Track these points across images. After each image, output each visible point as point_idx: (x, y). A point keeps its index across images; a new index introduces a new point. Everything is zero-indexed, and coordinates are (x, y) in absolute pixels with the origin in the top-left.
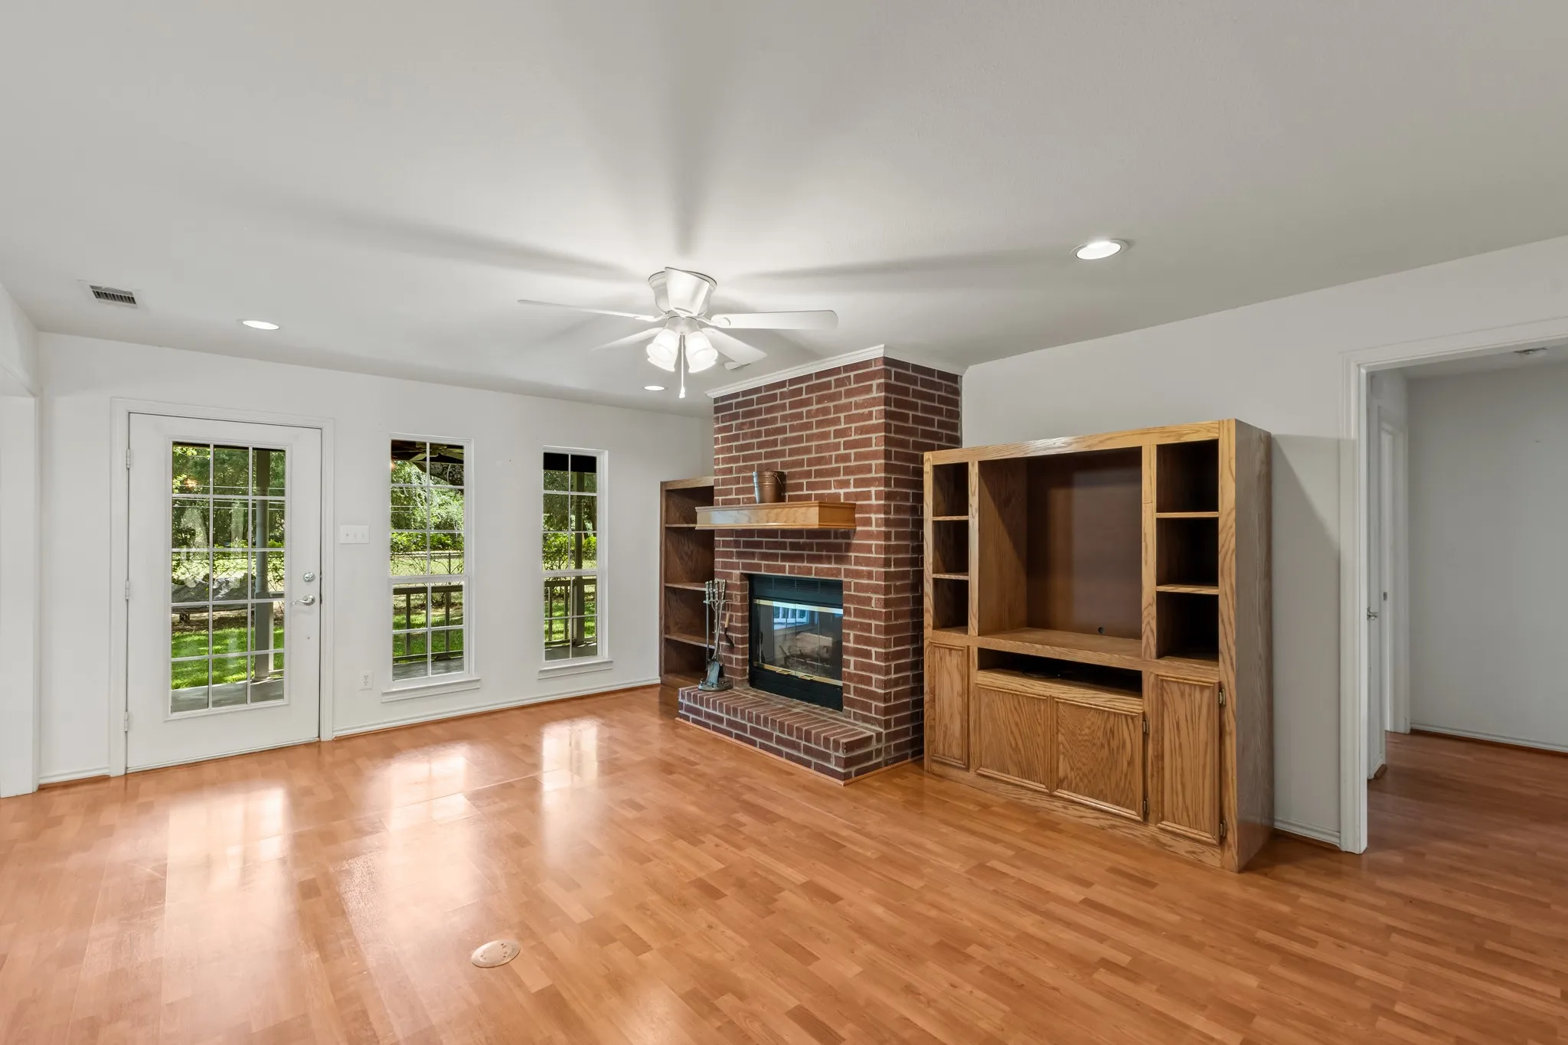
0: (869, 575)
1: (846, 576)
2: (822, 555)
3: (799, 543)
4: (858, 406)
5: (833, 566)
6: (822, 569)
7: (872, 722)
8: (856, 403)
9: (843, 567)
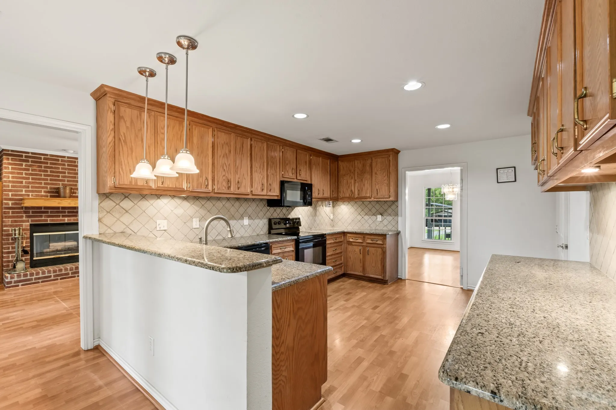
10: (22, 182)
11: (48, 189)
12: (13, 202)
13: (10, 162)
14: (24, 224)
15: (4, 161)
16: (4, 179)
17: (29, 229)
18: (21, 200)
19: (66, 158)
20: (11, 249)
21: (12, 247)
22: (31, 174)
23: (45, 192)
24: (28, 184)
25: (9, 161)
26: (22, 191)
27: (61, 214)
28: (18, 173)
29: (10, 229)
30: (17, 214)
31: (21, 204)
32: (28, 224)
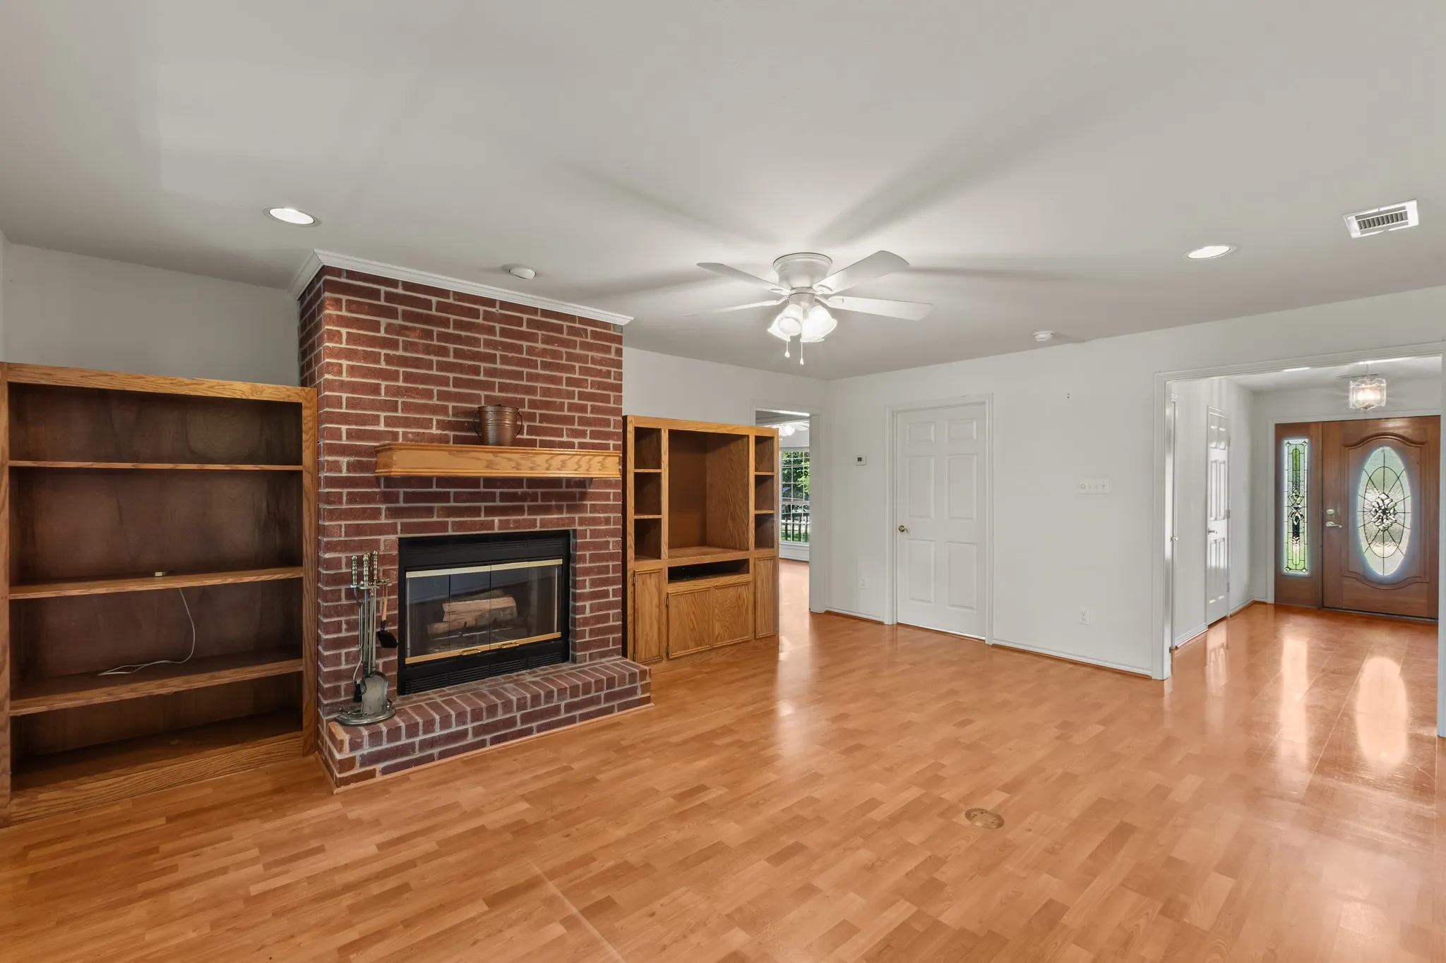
0: (607, 521)
1: (580, 524)
2: (551, 506)
3: (517, 493)
4: (594, 361)
5: (565, 515)
6: (551, 520)
7: (610, 654)
8: (593, 358)
9: (577, 516)
10: (375, 389)
11: (448, 416)
12: (352, 459)
13: (344, 313)
14: (382, 538)
15: (327, 312)
16: (327, 376)
17: (397, 558)
18: (375, 452)
19: (498, 305)
20: (347, 630)
21: (348, 623)
22: (404, 361)
23: (442, 425)
24: (394, 396)
25: (341, 310)
26: (375, 420)
27: (483, 505)
28: (368, 357)
29: (343, 556)
30: (362, 502)
31: (376, 465)
32: (393, 537)
